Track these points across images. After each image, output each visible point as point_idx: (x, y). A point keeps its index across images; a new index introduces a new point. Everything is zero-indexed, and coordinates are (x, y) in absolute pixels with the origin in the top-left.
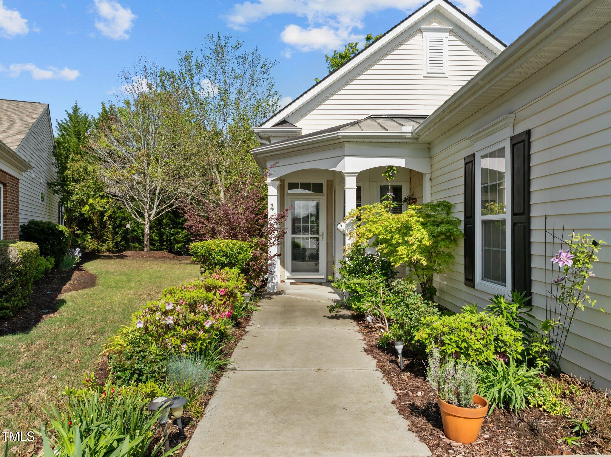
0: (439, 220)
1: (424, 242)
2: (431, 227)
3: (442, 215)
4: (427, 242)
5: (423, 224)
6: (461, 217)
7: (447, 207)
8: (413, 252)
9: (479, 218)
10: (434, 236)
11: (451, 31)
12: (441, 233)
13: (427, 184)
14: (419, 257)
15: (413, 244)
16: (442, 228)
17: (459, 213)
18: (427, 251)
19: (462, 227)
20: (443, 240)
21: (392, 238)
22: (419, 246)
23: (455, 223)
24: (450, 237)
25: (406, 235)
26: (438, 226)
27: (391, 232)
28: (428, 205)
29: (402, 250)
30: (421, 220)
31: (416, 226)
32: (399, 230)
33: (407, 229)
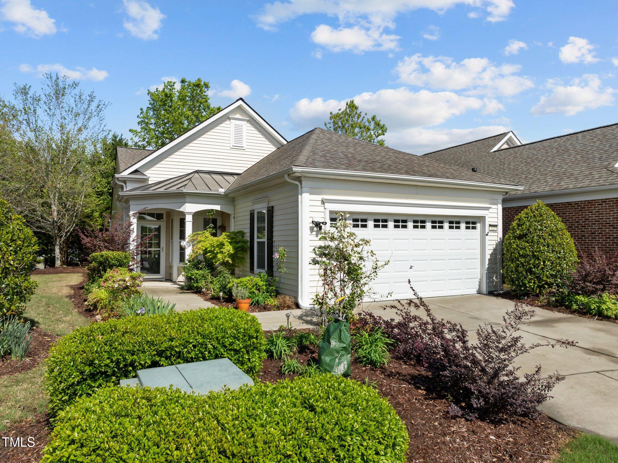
0: (238, 241)
1: (231, 251)
2: (234, 244)
3: (239, 238)
4: (232, 252)
5: (230, 243)
6: (249, 239)
7: (242, 234)
8: (225, 257)
9: (256, 240)
10: (235, 249)
11: (248, 121)
12: (239, 247)
13: (232, 220)
14: (228, 259)
15: (225, 253)
16: (239, 245)
17: (247, 237)
18: (232, 256)
19: (249, 244)
20: (240, 250)
21: (214, 250)
22: (228, 254)
23: (245, 242)
24: (243, 249)
25: (221, 248)
26: (237, 243)
27: (214, 247)
28: (232, 233)
29: (219, 256)
30: (229, 240)
31: (227, 244)
32: (218, 246)
33: (222, 245)
